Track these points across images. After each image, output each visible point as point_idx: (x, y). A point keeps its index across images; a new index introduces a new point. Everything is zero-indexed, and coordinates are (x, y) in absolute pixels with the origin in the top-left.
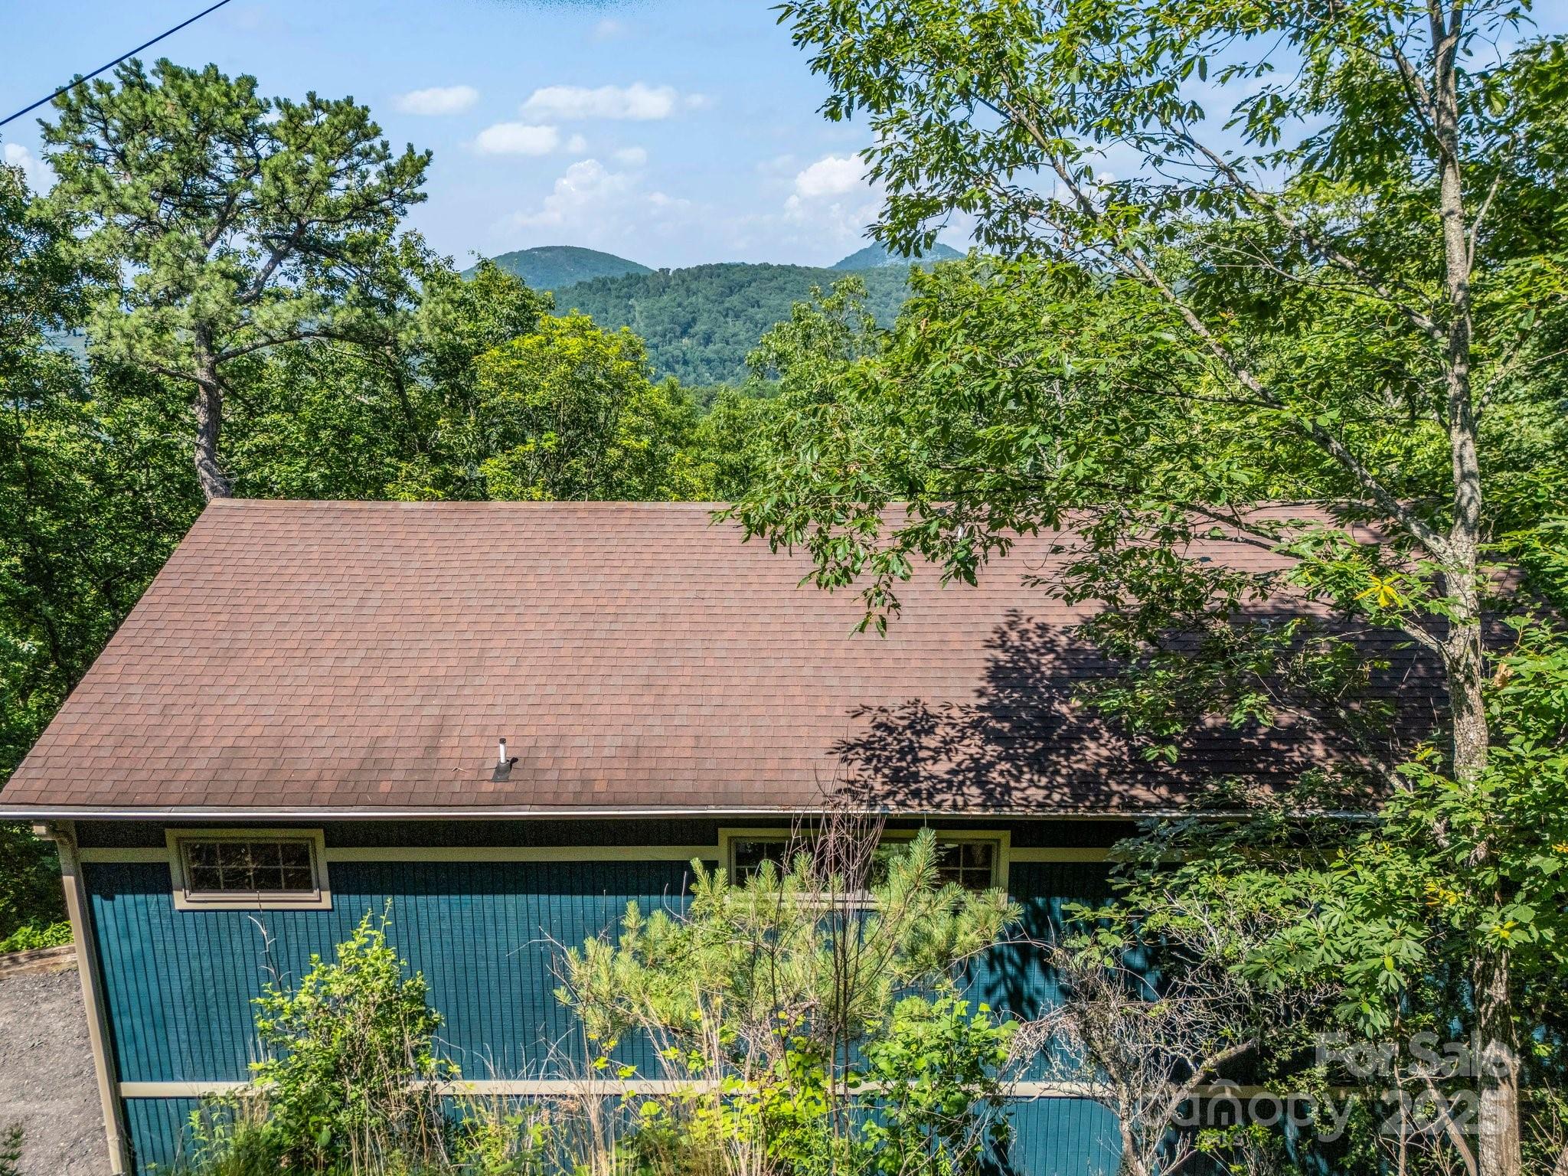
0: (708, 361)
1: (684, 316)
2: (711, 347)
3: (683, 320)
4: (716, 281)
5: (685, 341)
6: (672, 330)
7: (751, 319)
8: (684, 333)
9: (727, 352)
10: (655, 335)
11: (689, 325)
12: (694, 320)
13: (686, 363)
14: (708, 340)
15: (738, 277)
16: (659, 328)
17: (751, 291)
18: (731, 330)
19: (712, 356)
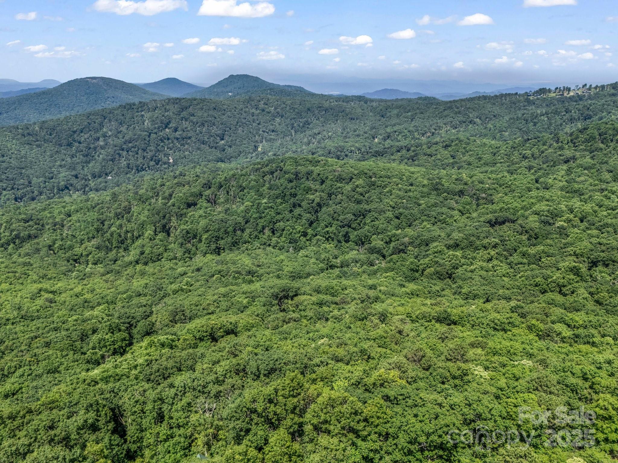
0: (177, 139)
1: (166, 121)
2: (177, 133)
3: (165, 122)
4: (176, 106)
5: (167, 130)
6: (162, 127)
7: (192, 121)
8: (166, 127)
9: (184, 135)
10: (155, 128)
11: (168, 124)
12: (170, 122)
13: (168, 139)
14: (176, 130)
15: (184, 104)
16: (156, 126)
17: (191, 110)
18: (185, 126)
19: (178, 136)
